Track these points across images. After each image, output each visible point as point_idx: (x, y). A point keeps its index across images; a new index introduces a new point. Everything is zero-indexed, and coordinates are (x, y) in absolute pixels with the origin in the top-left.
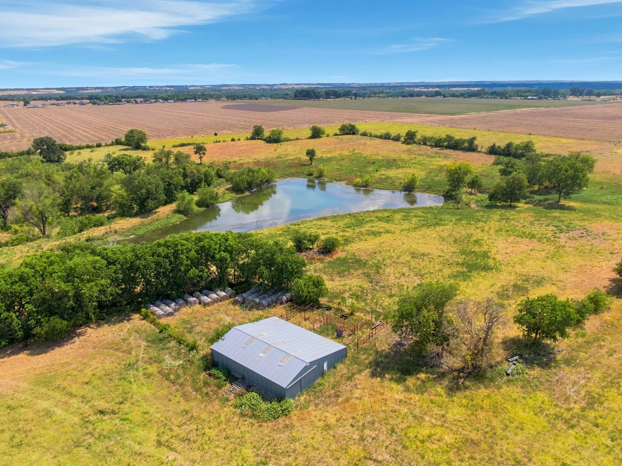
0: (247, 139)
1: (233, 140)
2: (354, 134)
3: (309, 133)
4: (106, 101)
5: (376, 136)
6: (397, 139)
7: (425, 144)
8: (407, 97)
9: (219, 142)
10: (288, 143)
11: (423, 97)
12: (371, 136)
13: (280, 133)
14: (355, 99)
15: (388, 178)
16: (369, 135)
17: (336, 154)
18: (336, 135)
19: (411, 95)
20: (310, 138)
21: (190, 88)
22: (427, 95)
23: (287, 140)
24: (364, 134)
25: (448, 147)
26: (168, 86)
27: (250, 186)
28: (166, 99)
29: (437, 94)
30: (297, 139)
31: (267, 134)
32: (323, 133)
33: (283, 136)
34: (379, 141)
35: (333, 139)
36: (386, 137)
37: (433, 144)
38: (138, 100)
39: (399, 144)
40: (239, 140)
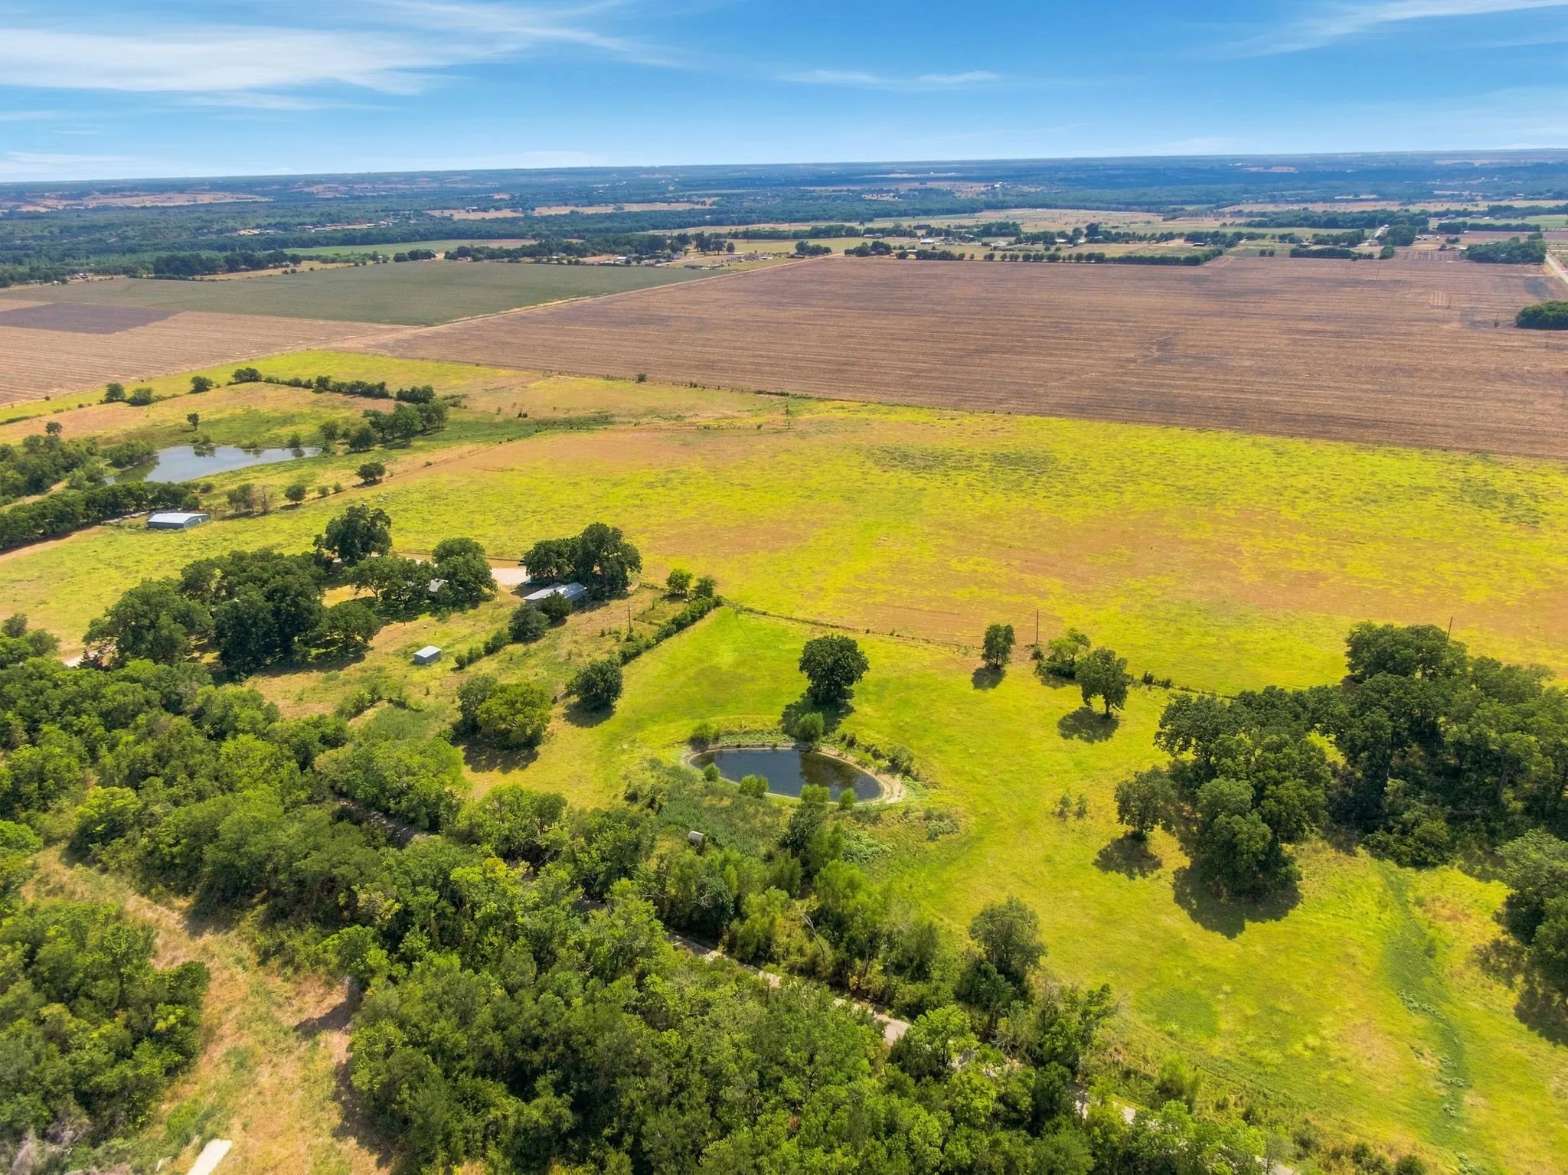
0: (102, 402)
1: (81, 406)
2: (255, 380)
3: (191, 387)
5: (284, 383)
6: (308, 386)
7: (337, 391)
10: (164, 403)
12: (277, 383)
13: (149, 391)
16: (275, 381)
17: (226, 414)
18: (230, 384)
20: (192, 392)
23: (160, 399)
24: (269, 381)
27: (128, 461)
30: (175, 396)
31: (129, 393)
32: (210, 383)
33: (154, 394)
34: (285, 391)
35: (225, 392)
36: (296, 384)
37: (347, 391)
39: (308, 392)
40: (90, 404)
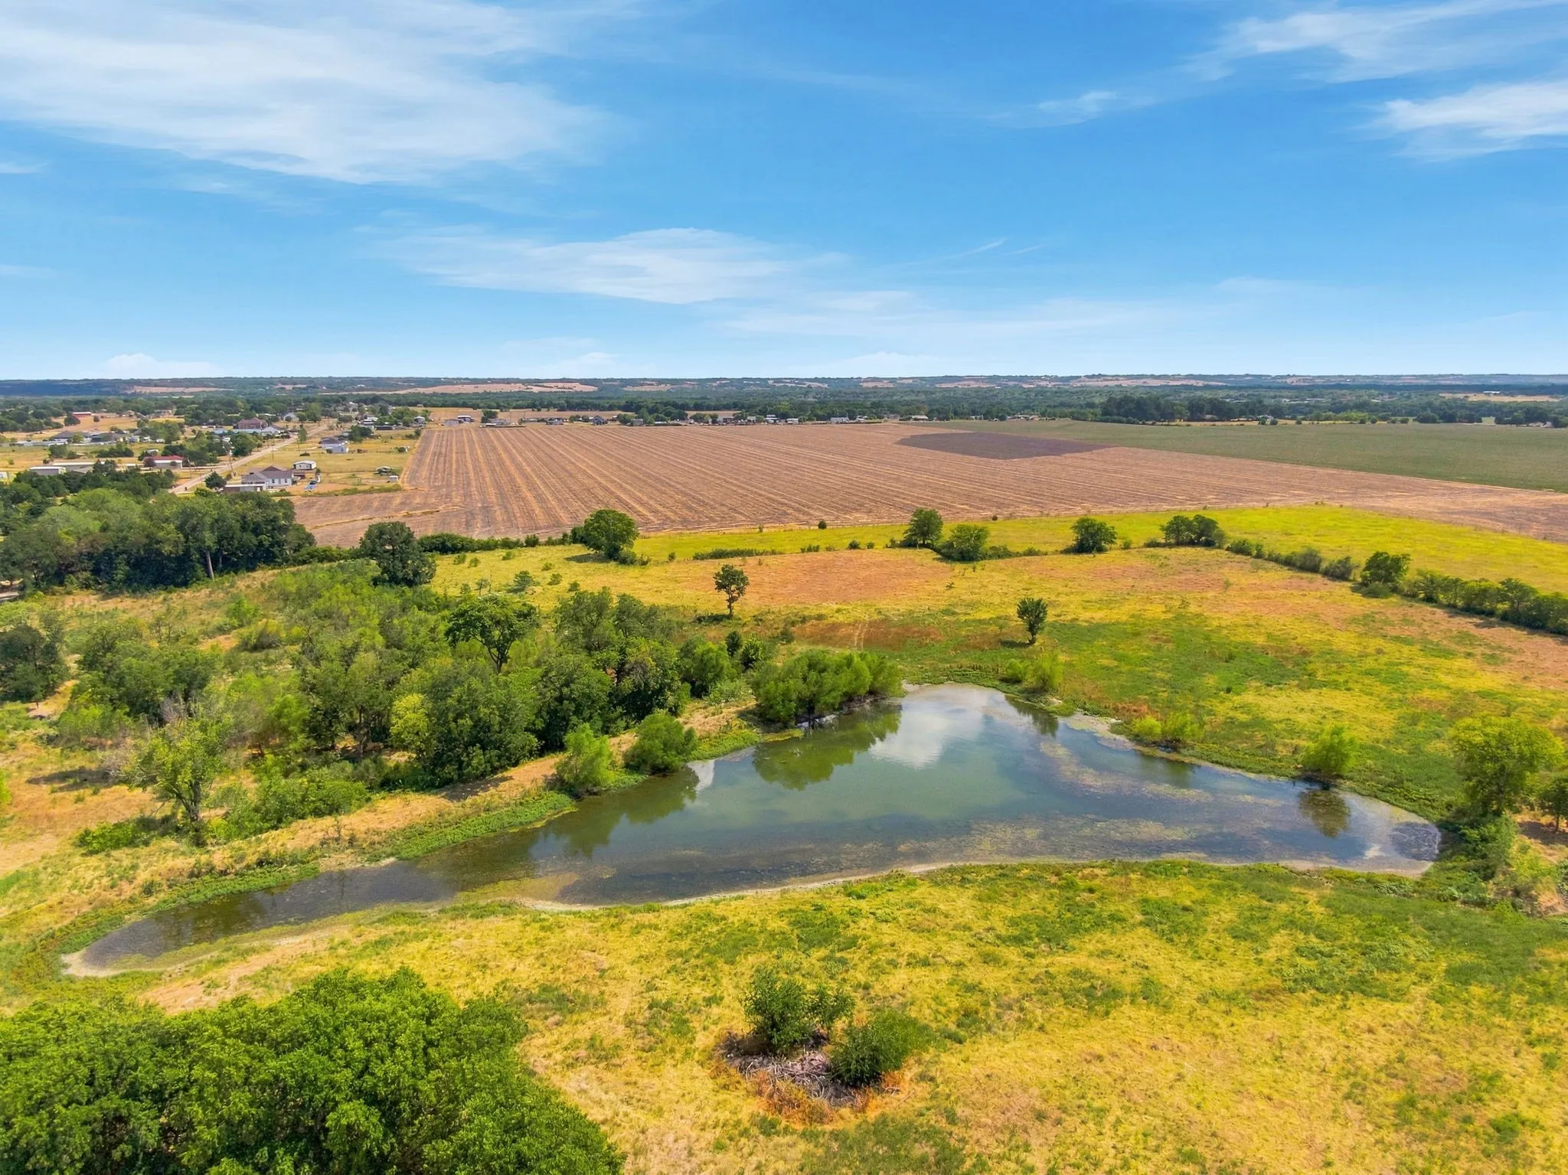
0: (893, 545)
1: (854, 546)
2: (1209, 544)
3: (1071, 538)
4: (650, 418)
5: (1276, 560)
6: (1339, 573)
7: (1430, 599)
8: (1434, 421)
9: (817, 549)
10: (1001, 563)
11: (1489, 421)
12: (1259, 556)
13: (980, 535)
14: (1274, 423)
15: (1258, 723)
16: (1255, 553)
17: (1121, 614)
18: (1153, 544)
19: (1450, 418)
20: (1067, 551)
21: (865, 385)
22: (1503, 416)
23: (1001, 553)
24: (1241, 549)
25: (1513, 619)
26: (816, 380)
27: (809, 709)
28: (783, 416)
29: (1533, 415)
30: (1031, 553)
31: (946, 533)
32: (1111, 537)
33: (988, 543)
34: (1279, 576)
35: (1136, 560)
36: (1307, 564)
37: (1460, 603)
38: (722, 415)
39: (1342, 589)
40: (871, 546)
